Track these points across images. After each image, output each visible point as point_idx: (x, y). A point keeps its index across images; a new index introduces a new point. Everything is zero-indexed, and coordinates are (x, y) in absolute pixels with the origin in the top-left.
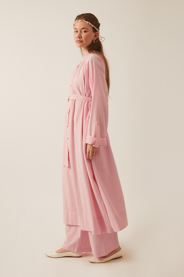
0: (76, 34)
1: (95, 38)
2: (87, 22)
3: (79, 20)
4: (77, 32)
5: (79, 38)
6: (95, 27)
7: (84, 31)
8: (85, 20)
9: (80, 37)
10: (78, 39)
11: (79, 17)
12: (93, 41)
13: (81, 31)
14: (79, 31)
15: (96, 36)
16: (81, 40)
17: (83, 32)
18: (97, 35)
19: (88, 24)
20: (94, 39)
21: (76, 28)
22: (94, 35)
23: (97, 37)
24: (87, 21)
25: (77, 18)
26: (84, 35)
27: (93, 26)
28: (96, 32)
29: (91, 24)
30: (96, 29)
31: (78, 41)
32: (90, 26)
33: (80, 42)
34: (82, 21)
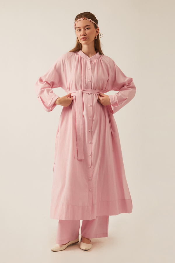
0: (79, 32)
1: (97, 34)
2: (89, 20)
3: (81, 19)
4: (80, 30)
5: (84, 35)
6: (96, 24)
12: (95, 37)
13: (84, 28)
14: (82, 29)
16: (85, 37)
18: (98, 30)
19: (90, 21)
26: (87, 32)
27: (94, 22)
28: (97, 28)
29: (93, 21)
31: (83, 38)
32: (92, 23)
33: (85, 39)
34: (84, 19)
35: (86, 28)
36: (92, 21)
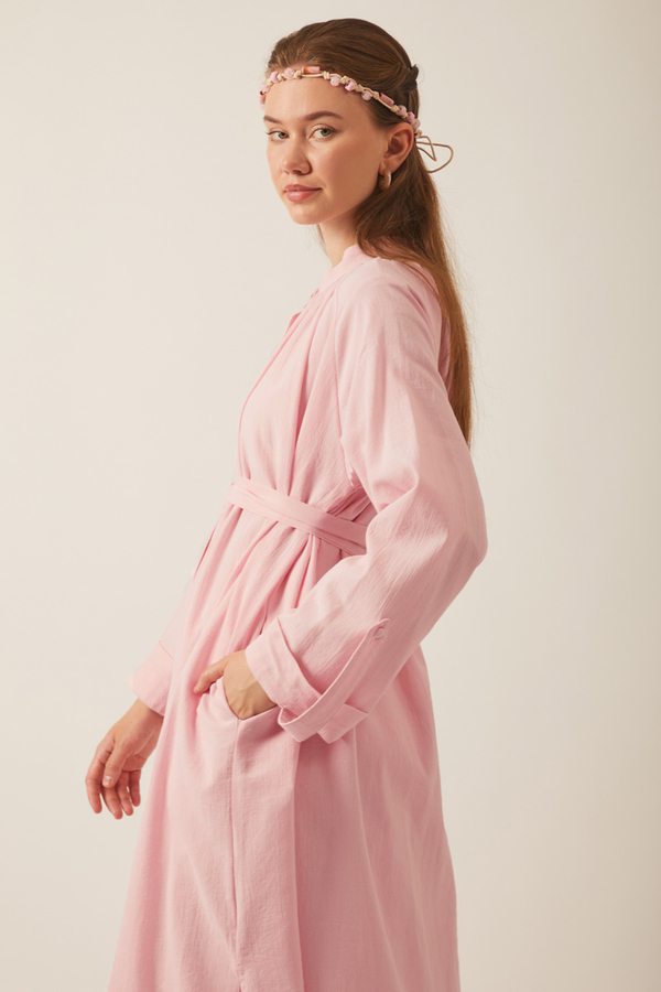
0: (278, 148)
1: (393, 156)
2: (336, 79)
3: (288, 72)
4: (284, 135)
5: (299, 173)
6: (385, 100)
7: (325, 131)
8: (322, 70)
9: (301, 167)
10: (294, 180)
11: (287, 52)
13: (303, 134)
14: (294, 135)
15: (395, 148)
16: (307, 181)
17: (318, 134)
18: (404, 137)
19: (342, 86)
20: (387, 164)
21: (275, 116)
22: (382, 146)
23: (404, 153)
24: (332, 71)
25: (273, 61)
26: (320, 151)
27: (368, 94)
28: (396, 123)
29: (361, 88)
30: (395, 109)
31: (294, 188)
32: (352, 96)
33: (304, 197)
34: (305, 72)
35: (315, 126)
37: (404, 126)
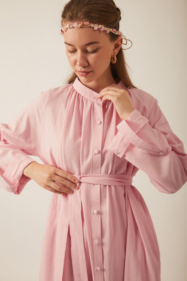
1: (116, 50)
2: (96, 27)
3: (75, 25)
6: (114, 31)
12: (112, 58)
14: (79, 51)
18: (120, 42)
19: (99, 29)
22: (113, 47)
27: (109, 30)
28: (117, 38)
29: (106, 29)
30: (117, 32)
31: (82, 72)
34: (83, 25)
35: (89, 49)
36: (103, 28)
37: (120, 38)
